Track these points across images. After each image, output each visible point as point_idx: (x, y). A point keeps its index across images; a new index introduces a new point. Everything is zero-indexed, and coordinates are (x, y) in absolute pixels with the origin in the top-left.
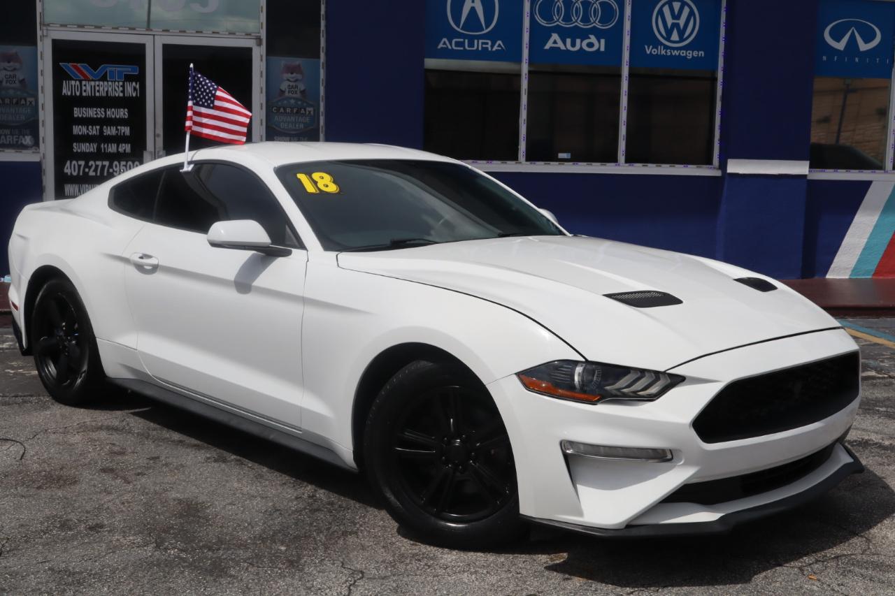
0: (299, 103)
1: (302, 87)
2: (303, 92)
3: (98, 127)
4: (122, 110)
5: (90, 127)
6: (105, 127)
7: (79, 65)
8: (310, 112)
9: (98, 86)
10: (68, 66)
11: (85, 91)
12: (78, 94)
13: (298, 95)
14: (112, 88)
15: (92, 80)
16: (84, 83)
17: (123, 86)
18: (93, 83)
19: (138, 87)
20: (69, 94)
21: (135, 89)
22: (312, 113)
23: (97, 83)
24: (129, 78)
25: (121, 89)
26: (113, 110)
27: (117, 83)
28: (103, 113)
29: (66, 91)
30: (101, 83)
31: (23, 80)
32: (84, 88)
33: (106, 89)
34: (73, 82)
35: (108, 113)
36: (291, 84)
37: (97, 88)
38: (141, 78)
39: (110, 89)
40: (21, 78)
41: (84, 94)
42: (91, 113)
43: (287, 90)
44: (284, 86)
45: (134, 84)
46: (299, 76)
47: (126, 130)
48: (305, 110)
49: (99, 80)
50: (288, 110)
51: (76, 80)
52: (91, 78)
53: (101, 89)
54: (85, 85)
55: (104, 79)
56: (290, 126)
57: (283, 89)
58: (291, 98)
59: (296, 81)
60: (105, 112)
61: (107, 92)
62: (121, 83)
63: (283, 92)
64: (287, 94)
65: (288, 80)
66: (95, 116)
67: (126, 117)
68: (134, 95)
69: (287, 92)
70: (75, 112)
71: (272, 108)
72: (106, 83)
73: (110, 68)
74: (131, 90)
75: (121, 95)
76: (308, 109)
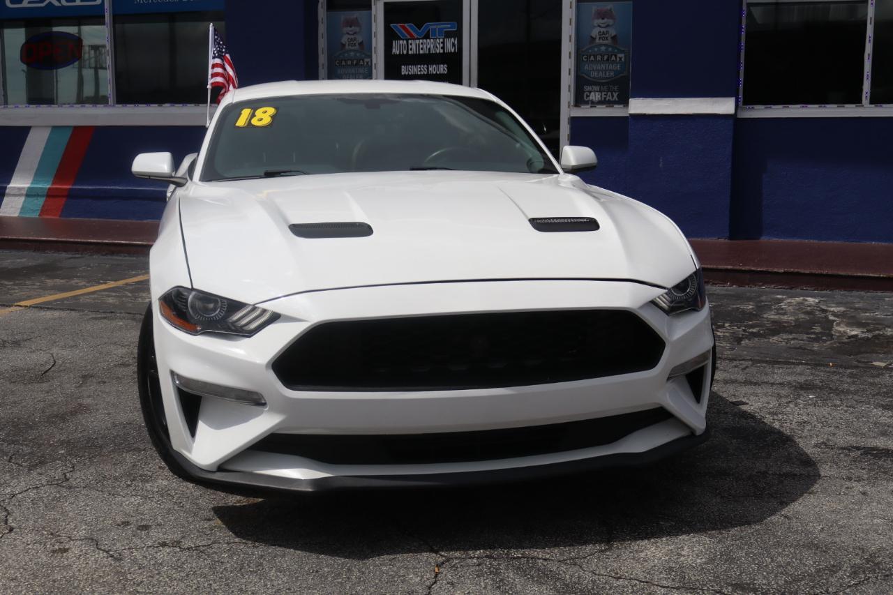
0: (610, 49)
1: (613, 32)
2: (614, 38)
4: (442, 65)
7: (406, 25)
8: (620, 58)
9: (422, 44)
10: (397, 27)
11: (411, 49)
12: (405, 52)
13: (609, 42)
16: (410, 41)
17: (443, 43)
18: (417, 41)
19: (456, 43)
20: (398, 53)
21: (454, 45)
22: (623, 59)
23: (421, 41)
24: (448, 35)
25: (441, 45)
26: (434, 66)
27: (438, 40)
28: (426, 70)
29: (395, 51)
30: (425, 41)
32: (410, 47)
33: (428, 47)
34: (401, 42)
35: (430, 69)
36: (602, 30)
37: (421, 46)
38: (458, 34)
39: (432, 46)
41: (410, 52)
42: (415, 70)
43: (598, 37)
44: (595, 33)
45: (453, 39)
46: (610, 22)
48: (616, 56)
49: (423, 38)
50: (599, 58)
51: (403, 40)
52: (416, 36)
53: (425, 46)
54: (411, 44)
55: (427, 37)
56: (601, 74)
57: (594, 36)
59: (608, 26)
60: (428, 69)
61: (429, 49)
62: (441, 40)
63: (594, 39)
64: (597, 41)
65: (599, 26)
66: (419, 73)
67: (446, 73)
68: (453, 51)
69: (597, 39)
70: (403, 70)
71: (583, 55)
72: (428, 40)
73: (432, 26)
74: (450, 46)
75: (442, 51)
76: (619, 55)
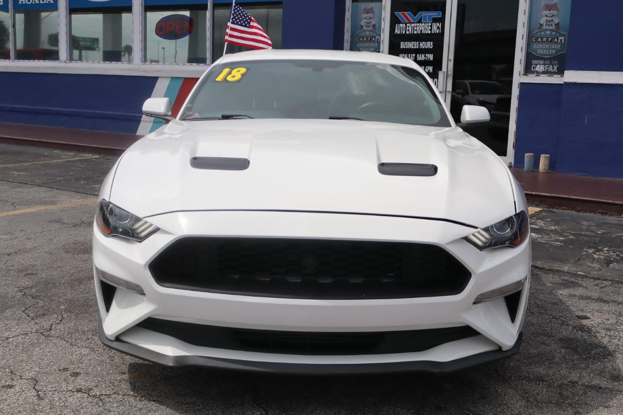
0: (554, 33)
1: (556, 20)
2: (557, 25)
3: (414, 55)
4: (429, 42)
5: (410, 55)
6: (418, 55)
7: (406, 13)
8: (561, 40)
9: (416, 26)
10: (399, 14)
11: (408, 30)
12: (404, 32)
13: (553, 27)
14: (424, 28)
15: (413, 23)
16: (408, 25)
17: (431, 26)
18: (413, 25)
19: (440, 26)
20: (399, 33)
21: (438, 28)
22: (563, 41)
23: (416, 24)
24: (435, 20)
25: (430, 28)
26: (424, 43)
27: (427, 24)
28: (418, 45)
29: (397, 31)
30: (418, 24)
31: (375, 25)
32: (408, 28)
33: (420, 29)
34: (401, 25)
35: (421, 45)
36: (548, 19)
37: (415, 28)
38: (442, 20)
39: (423, 28)
40: (373, 24)
41: (407, 32)
42: (410, 45)
43: (545, 23)
44: (543, 21)
45: (438, 24)
46: (555, 12)
47: (430, 57)
48: (558, 39)
49: (417, 23)
50: (545, 39)
51: (403, 24)
52: (412, 21)
53: (418, 28)
55: (420, 22)
56: (545, 52)
57: (542, 24)
59: (553, 16)
60: (419, 45)
61: (421, 30)
62: (430, 24)
63: (542, 25)
64: (544, 27)
65: (546, 16)
66: (413, 47)
67: (431, 48)
68: (438, 32)
69: (545, 25)
70: (401, 45)
71: (533, 37)
72: (421, 24)
73: (423, 14)
74: (436, 27)
75: (430, 32)
76: (560, 38)
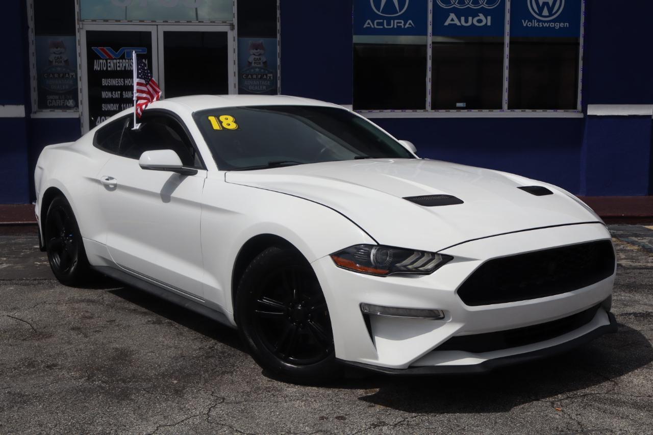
0: (262, 71)
1: (264, 59)
2: (265, 63)
3: (119, 92)
5: (114, 92)
6: (124, 92)
7: (105, 48)
8: (270, 77)
9: (119, 63)
10: (97, 49)
11: (110, 67)
12: (105, 69)
13: (261, 65)
15: (115, 59)
16: (109, 61)
18: (115, 61)
19: (146, 62)
20: (99, 69)
22: (272, 78)
23: (118, 61)
26: (129, 79)
28: (123, 82)
29: (96, 67)
30: (121, 61)
31: (67, 60)
32: (109, 65)
33: (124, 65)
34: (101, 61)
35: (126, 82)
36: (256, 57)
37: (118, 65)
38: (148, 56)
39: (127, 65)
40: (66, 59)
41: (109, 69)
42: (114, 82)
43: (253, 61)
44: (251, 59)
46: (262, 51)
48: (266, 75)
49: (119, 59)
50: (255, 76)
51: (103, 59)
52: (113, 57)
53: (121, 65)
54: (110, 63)
55: (123, 58)
56: (256, 88)
57: (251, 61)
58: (256, 68)
59: (260, 55)
61: (125, 67)
63: (250, 63)
64: (253, 65)
65: (254, 54)
66: (117, 85)
69: (253, 63)
70: (103, 82)
71: (244, 74)
72: (124, 60)
73: (127, 50)
76: (269, 75)
